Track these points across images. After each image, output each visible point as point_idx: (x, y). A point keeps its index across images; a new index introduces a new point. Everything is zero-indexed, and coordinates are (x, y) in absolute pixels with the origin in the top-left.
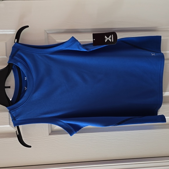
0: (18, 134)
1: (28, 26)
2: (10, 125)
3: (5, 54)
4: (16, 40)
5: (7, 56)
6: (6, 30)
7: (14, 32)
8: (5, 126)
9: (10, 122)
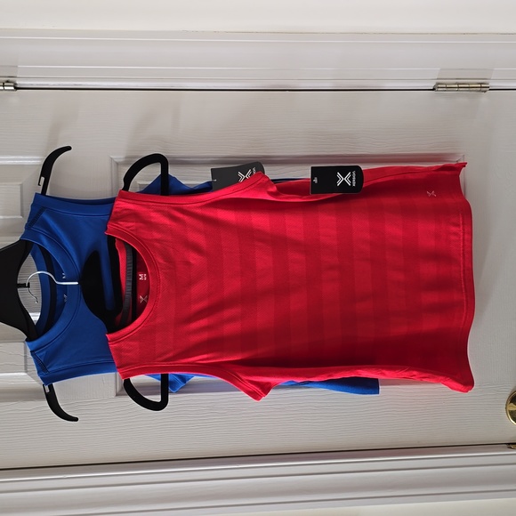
0: (48, 391)
1: (69, 148)
2: (26, 372)
3: (19, 212)
4: (43, 179)
5: (22, 215)
6: (21, 157)
7: (38, 161)
8: (15, 374)
9: (26, 366)
